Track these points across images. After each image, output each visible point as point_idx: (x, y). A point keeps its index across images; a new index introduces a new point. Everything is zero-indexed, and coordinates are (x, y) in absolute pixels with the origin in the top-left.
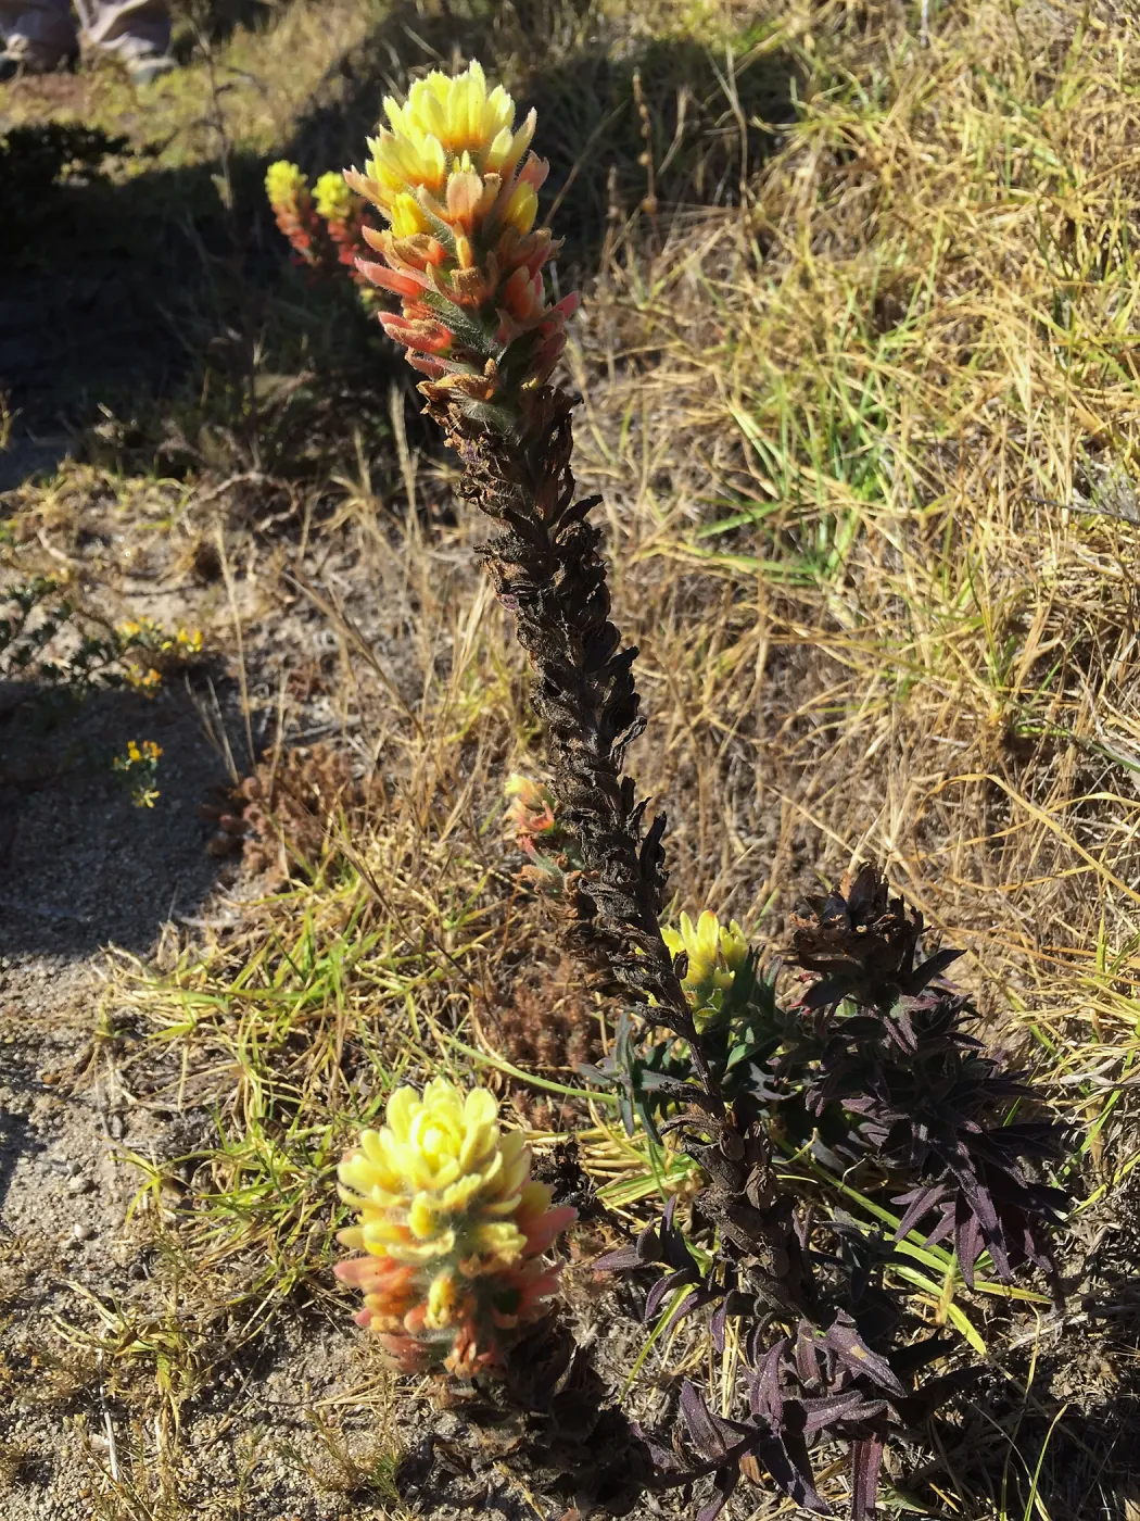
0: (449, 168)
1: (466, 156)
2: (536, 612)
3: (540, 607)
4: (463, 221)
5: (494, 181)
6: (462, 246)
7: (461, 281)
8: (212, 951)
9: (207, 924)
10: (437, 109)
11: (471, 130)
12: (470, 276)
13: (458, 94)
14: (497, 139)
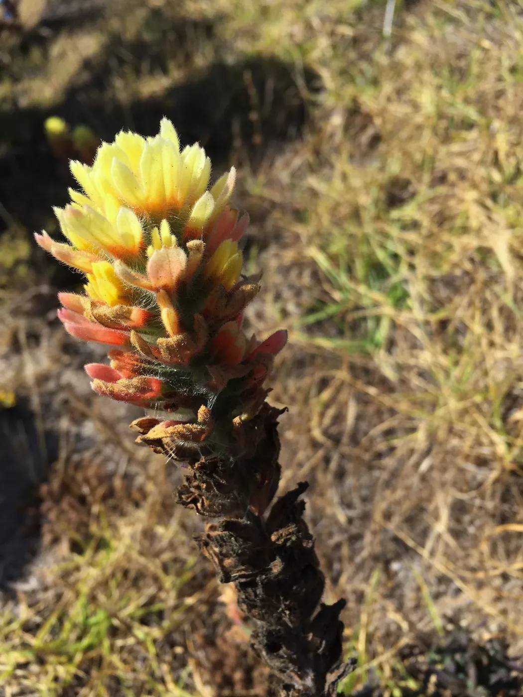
0: (147, 241)
1: (165, 225)
2: (256, 595)
3: (259, 591)
4: (165, 288)
5: (198, 248)
6: (167, 315)
7: (169, 349)
8: (24, 612)
9: (22, 587)
10: (129, 177)
11: (168, 194)
12: (179, 344)
13: (151, 160)
14: (198, 204)
